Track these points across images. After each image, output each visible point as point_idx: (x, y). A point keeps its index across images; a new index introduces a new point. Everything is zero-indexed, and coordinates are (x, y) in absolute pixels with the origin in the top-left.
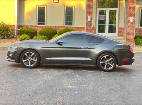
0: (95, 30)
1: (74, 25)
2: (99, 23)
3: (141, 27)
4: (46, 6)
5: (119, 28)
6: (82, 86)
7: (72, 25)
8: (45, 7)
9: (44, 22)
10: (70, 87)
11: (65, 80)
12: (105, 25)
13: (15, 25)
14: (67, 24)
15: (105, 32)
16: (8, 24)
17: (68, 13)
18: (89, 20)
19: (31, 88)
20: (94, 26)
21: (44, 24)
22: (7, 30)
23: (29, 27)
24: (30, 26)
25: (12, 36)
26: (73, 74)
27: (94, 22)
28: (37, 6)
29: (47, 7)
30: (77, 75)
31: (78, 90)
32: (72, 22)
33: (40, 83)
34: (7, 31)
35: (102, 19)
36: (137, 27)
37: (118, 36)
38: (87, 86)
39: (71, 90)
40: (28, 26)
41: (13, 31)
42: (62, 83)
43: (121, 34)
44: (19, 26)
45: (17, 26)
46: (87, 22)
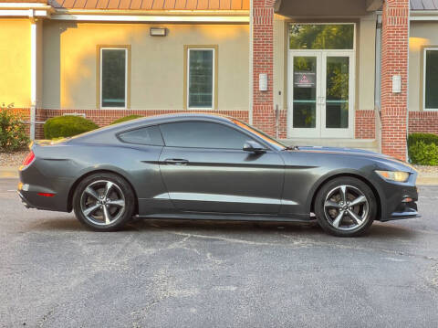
0: (284, 118)
1: (216, 106)
2: (295, 98)
3: (426, 107)
4: (129, 47)
5: (358, 113)
6: (218, 288)
7: (210, 105)
8: (124, 52)
9: (123, 97)
10: (176, 293)
11: (162, 271)
12: (314, 105)
13: (29, 110)
14: (194, 102)
15: (314, 126)
16: (6, 106)
17: (198, 68)
18: (263, 86)
19: (36, 300)
20: (281, 108)
22: (5, 125)
23: (75, 114)
24: (78, 111)
25: (19, 144)
26: (195, 250)
27: (280, 93)
28: (99, 47)
29: (130, 51)
30: (208, 255)
31: (201, 301)
32: (211, 97)
33: (74, 283)
34: (3, 128)
35: (305, 83)
36: (416, 109)
37: (357, 138)
38: (234, 289)
39: (178, 303)
40: (72, 111)
41: (24, 127)
42: (150, 281)
43: (365, 129)
44: (44, 114)
45: (36, 111)
46: (257, 93)
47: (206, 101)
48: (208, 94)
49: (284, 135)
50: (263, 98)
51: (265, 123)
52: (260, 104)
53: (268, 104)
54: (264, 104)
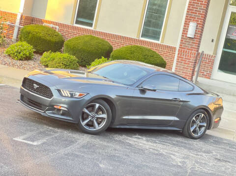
0: (213, 62)
1: (163, 41)
2: (225, 47)
7: (158, 39)
9: (92, 19)
14: (146, 34)
17: (154, 7)
21: (91, 25)
27: (213, 41)
32: (160, 33)
44: (29, 20)
45: (22, 16)
46: (185, 39)
47: (156, 36)
48: (158, 30)
49: (209, 76)
50: (188, 44)
51: (186, 65)
52: (185, 49)
53: (192, 50)
54: (189, 49)
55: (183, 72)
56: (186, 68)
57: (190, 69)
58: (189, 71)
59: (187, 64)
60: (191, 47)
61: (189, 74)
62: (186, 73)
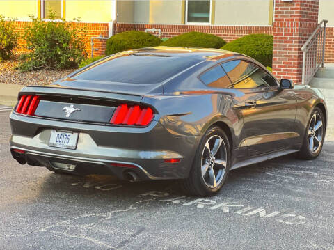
21: (207, 20)
23: (153, 30)
46: (280, 5)
50: (286, 13)
51: (288, 44)
52: (283, 20)
53: (293, 20)
54: (288, 20)
55: (285, 56)
56: (289, 49)
57: (295, 49)
58: (294, 53)
59: (289, 42)
60: (291, 16)
61: (295, 56)
62: (289, 56)
